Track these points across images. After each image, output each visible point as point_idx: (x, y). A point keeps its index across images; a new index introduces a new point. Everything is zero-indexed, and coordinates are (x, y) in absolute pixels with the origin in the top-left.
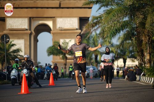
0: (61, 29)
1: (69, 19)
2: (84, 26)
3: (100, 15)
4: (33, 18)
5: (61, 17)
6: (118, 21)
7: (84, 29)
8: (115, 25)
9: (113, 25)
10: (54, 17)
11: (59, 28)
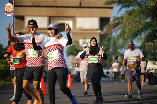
0: (80, 29)
1: (89, 19)
2: (105, 26)
3: (122, 15)
4: (53, 17)
5: (81, 17)
6: (139, 23)
7: (105, 30)
8: (137, 27)
9: (134, 27)
10: (74, 17)
11: (79, 28)
